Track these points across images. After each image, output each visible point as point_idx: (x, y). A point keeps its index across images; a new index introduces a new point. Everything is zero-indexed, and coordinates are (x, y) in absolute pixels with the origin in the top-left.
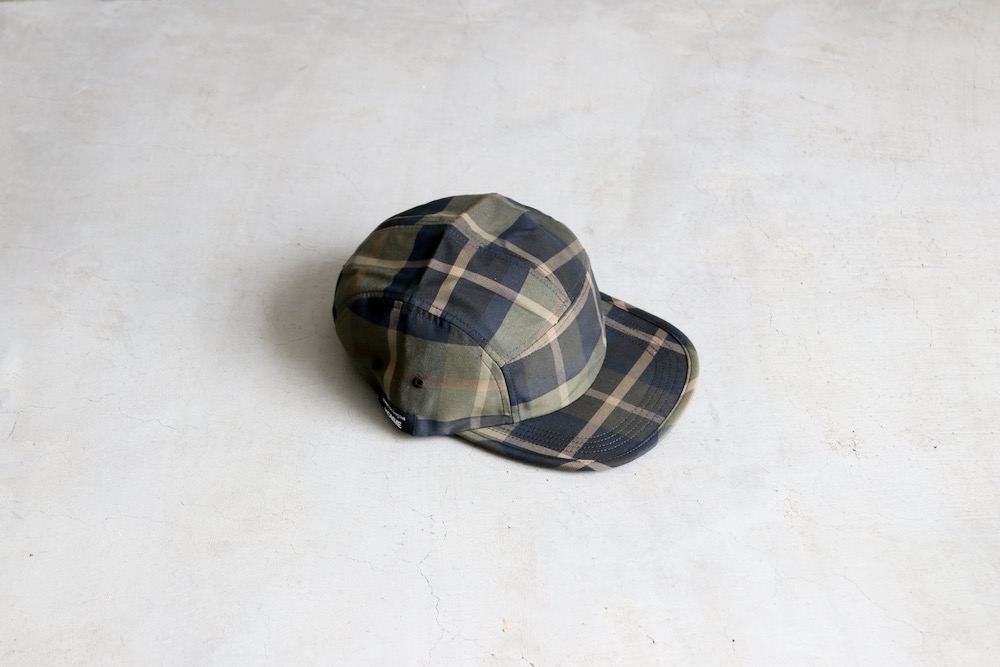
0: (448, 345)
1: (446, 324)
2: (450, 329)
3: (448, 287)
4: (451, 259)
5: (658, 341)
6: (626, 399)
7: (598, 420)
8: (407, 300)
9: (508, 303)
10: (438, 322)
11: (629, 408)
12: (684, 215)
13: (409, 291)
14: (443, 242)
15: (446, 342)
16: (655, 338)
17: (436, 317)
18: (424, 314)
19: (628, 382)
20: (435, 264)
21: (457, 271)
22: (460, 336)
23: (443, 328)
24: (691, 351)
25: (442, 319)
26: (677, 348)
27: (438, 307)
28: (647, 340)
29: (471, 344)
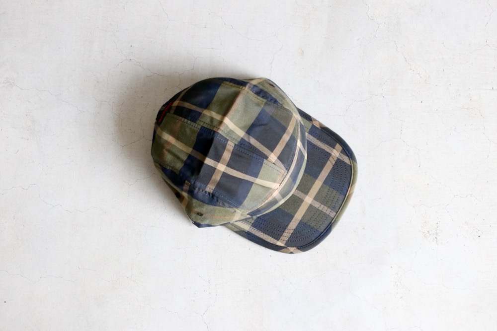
0: (217, 207)
1: (215, 198)
2: (217, 201)
3: (217, 177)
4: (218, 158)
5: (336, 153)
6: (316, 198)
7: (299, 215)
8: (193, 183)
9: (251, 184)
10: (211, 195)
11: (317, 205)
12: (358, 40)
13: (193, 177)
14: (212, 146)
15: (215, 206)
16: (334, 151)
17: (209, 193)
18: (203, 191)
19: (318, 184)
20: (208, 161)
21: (221, 167)
22: (223, 204)
23: (213, 199)
24: (355, 163)
25: (213, 195)
26: (346, 159)
27: (210, 188)
28: (330, 152)
29: (230, 207)
